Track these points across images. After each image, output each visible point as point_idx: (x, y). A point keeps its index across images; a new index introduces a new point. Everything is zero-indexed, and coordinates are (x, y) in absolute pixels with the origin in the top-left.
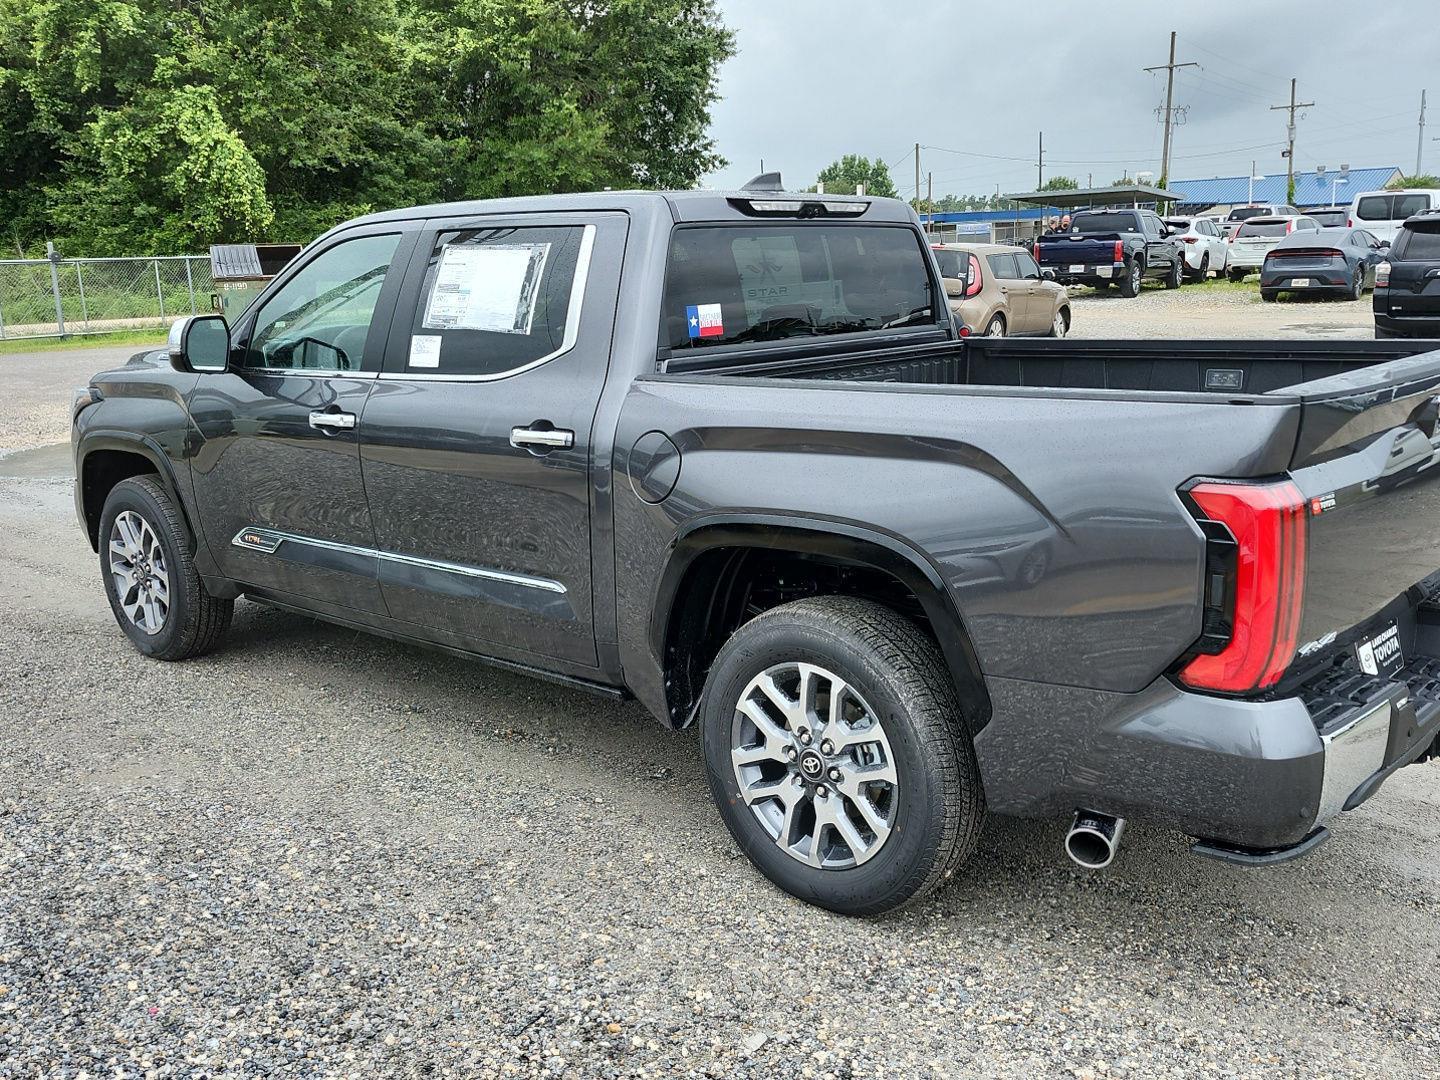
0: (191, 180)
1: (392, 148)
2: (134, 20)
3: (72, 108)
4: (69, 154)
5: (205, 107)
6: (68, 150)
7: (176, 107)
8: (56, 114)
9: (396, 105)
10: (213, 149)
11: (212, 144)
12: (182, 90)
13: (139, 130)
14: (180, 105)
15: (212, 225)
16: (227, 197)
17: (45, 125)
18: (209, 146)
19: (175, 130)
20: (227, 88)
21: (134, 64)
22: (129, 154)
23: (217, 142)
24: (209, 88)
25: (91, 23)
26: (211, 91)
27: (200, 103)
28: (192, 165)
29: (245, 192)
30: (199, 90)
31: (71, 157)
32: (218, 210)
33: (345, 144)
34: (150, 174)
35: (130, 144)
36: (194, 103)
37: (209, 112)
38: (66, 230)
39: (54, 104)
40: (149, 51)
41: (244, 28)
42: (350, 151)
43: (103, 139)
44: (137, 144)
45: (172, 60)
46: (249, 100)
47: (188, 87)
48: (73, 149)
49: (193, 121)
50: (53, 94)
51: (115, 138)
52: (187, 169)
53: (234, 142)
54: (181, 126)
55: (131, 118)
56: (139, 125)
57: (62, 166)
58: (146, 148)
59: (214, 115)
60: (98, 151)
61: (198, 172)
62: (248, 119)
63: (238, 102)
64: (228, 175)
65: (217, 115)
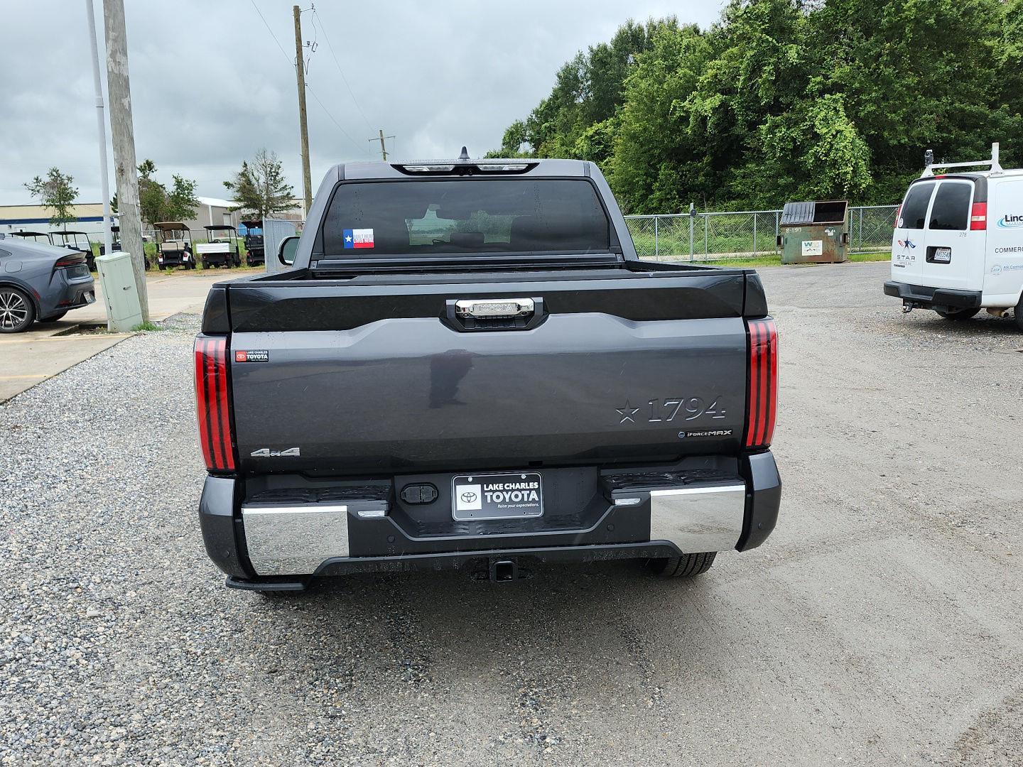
0: (817, 159)
1: (978, 126)
2: (799, 54)
3: (757, 116)
4: (749, 146)
5: (835, 108)
6: (749, 144)
7: (816, 110)
8: (747, 121)
9: (986, 93)
10: (834, 136)
11: (834, 133)
12: (823, 98)
13: (791, 128)
14: (819, 108)
15: (827, 188)
16: (838, 170)
17: (740, 130)
18: (832, 135)
19: (814, 125)
20: (854, 94)
21: (795, 84)
22: (782, 144)
23: (838, 132)
24: (840, 95)
25: (772, 60)
26: (841, 97)
27: (833, 105)
28: (819, 149)
29: (849, 165)
30: (834, 97)
31: (750, 148)
32: (832, 179)
33: (934, 126)
34: (793, 157)
35: (783, 138)
36: (829, 106)
37: (837, 111)
38: (739, 196)
39: (747, 115)
40: (805, 74)
41: (870, 50)
42: (937, 131)
43: (767, 135)
44: (788, 137)
45: (819, 79)
46: (866, 101)
47: (827, 96)
48: (750, 143)
49: (825, 119)
50: (748, 108)
51: (774, 134)
52: (816, 151)
53: (849, 131)
54: (817, 123)
55: (788, 119)
56: (790, 124)
57: (744, 154)
58: (794, 140)
59: (840, 113)
60: (763, 143)
61: (823, 153)
62: (862, 114)
63: (859, 103)
64: (840, 154)
65: (842, 113)
